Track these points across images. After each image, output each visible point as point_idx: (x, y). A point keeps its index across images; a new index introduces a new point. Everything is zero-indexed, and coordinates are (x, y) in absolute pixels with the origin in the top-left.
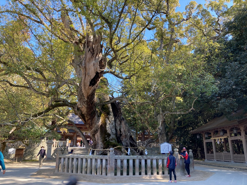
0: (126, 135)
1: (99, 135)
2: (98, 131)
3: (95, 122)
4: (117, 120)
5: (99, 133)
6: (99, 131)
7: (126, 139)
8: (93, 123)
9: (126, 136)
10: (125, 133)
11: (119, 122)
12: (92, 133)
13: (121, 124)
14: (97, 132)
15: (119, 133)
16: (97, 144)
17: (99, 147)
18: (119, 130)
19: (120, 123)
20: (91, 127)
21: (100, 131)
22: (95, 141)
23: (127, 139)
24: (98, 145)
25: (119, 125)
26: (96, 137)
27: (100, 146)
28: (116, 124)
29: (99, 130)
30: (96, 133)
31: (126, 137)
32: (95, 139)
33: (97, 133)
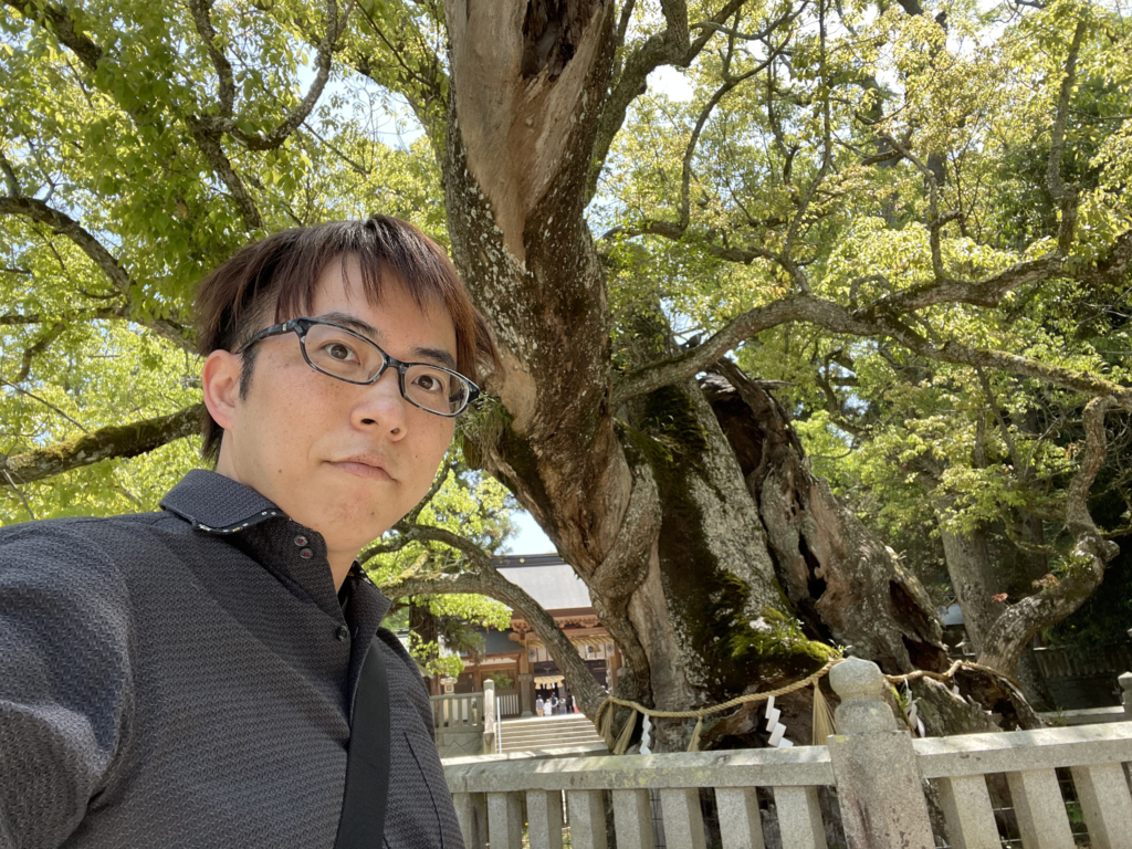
0: (861, 584)
1: (657, 603)
2: (647, 566)
3: (617, 502)
4: (768, 483)
5: (659, 583)
6: (655, 573)
7: (859, 609)
8: (606, 510)
9: (859, 590)
10: (846, 570)
11: (784, 493)
12: (611, 593)
13: (802, 507)
14: (641, 578)
15: (801, 571)
16: (659, 668)
17: (670, 684)
18: (796, 551)
19: (797, 505)
20: (591, 542)
21: (662, 567)
22: (633, 645)
23: (876, 611)
24: (662, 675)
25: (789, 518)
26: (638, 612)
27: (681, 681)
28: (769, 514)
29: (654, 562)
30: (637, 587)
31: (859, 597)
32: (636, 634)
33: (645, 588)
